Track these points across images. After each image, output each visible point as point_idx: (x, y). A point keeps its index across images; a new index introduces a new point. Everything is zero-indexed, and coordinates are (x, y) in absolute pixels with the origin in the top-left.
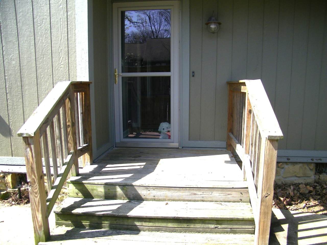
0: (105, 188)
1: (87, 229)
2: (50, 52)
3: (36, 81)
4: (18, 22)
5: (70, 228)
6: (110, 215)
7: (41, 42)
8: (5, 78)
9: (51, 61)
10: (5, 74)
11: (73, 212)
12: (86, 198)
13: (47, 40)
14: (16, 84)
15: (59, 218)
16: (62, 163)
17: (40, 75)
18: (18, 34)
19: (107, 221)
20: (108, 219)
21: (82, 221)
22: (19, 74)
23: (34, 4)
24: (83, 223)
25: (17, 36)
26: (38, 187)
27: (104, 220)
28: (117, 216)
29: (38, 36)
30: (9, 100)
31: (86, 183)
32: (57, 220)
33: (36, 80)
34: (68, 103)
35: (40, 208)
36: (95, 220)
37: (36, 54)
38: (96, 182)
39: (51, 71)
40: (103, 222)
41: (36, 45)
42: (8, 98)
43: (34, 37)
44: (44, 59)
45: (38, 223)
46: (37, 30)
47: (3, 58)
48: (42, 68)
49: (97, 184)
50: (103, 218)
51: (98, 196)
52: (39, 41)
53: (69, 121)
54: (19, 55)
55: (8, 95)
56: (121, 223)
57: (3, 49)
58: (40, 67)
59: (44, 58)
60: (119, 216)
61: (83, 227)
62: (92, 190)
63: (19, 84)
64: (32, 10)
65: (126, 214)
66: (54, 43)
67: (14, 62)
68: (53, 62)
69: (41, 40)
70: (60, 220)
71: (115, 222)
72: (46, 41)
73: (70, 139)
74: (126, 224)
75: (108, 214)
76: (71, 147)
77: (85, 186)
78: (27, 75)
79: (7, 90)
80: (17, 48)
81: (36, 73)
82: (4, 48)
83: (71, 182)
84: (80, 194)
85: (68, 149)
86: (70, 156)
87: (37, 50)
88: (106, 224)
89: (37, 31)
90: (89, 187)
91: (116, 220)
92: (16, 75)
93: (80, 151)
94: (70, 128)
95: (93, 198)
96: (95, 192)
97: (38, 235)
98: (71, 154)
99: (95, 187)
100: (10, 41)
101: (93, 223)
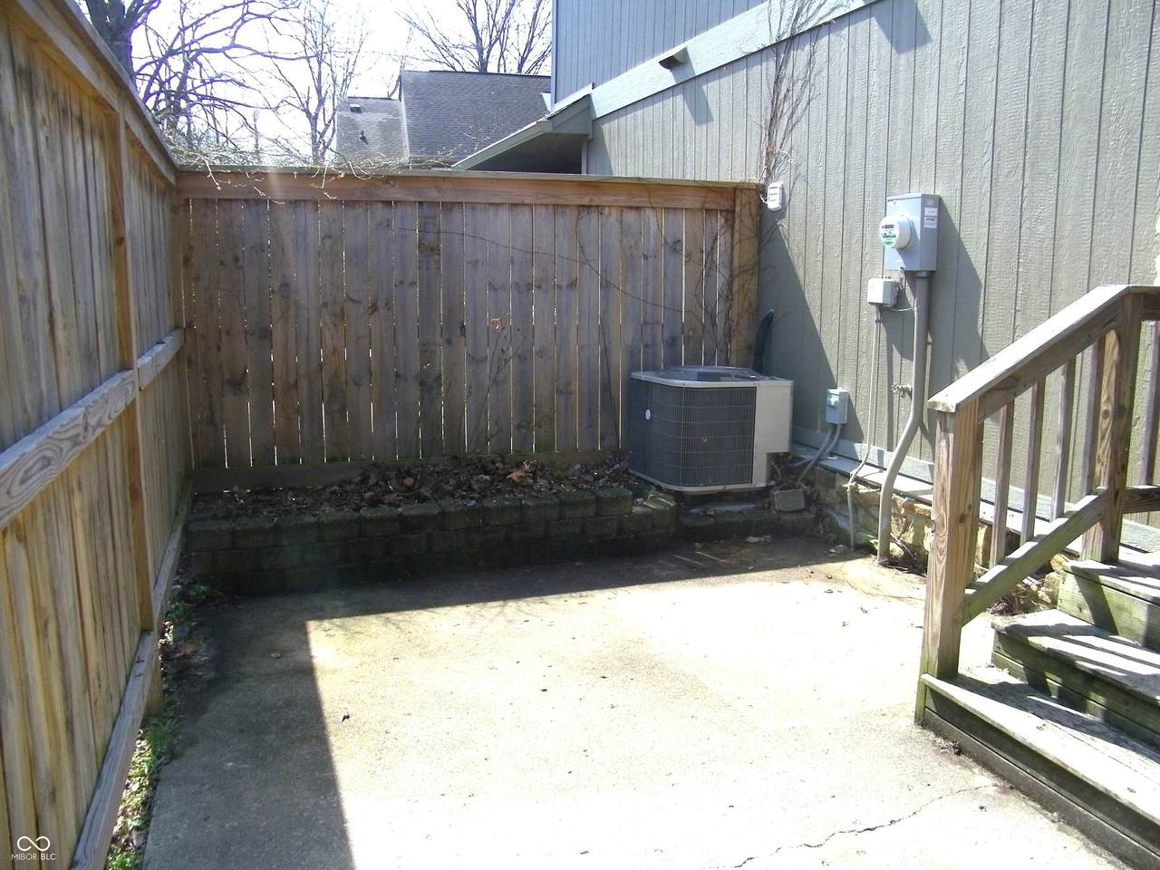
0: (1151, 614)
1: (1053, 700)
2: (1133, 196)
3: (1086, 281)
4: (1064, 118)
5: (1014, 681)
6: (1113, 680)
7: (1111, 170)
8: (1018, 271)
9: (1131, 223)
10: (1018, 259)
11: (1030, 639)
12: (1100, 627)
13: (1128, 163)
14: (1039, 287)
15: (1001, 647)
16: (1057, 510)
17: (1097, 265)
18: (1060, 151)
19: (1103, 695)
20: (1108, 693)
21: (1048, 674)
22: (1049, 261)
23: (1109, 60)
24: (1048, 680)
25: (1057, 156)
26: (946, 538)
27: (1096, 691)
28: (1131, 690)
29: (1106, 153)
30: (1017, 330)
31: (1109, 584)
32: (997, 649)
33: (1086, 277)
34: (1114, 347)
35: (942, 591)
36: (1077, 681)
37: (1097, 205)
38: (1133, 588)
39: (1129, 253)
40: (1093, 695)
41: (1098, 179)
42: (1017, 324)
43: (1098, 155)
44: (1115, 217)
45: (932, 628)
46: (1108, 134)
47: (1021, 218)
48: (1106, 245)
49: (1133, 593)
50: (1096, 685)
51: (1130, 632)
52: (1106, 168)
53: (1108, 399)
54: (1056, 209)
55: (1019, 314)
56: (1138, 719)
57: (1025, 195)
58: (1100, 240)
59: (1113, 215)
60: (1135, 692)
61: (1044, 690)
62: (1120, 608)
63: (1046, 287)
64: (1101, 79)
65: (1152, 694)
66: (1145, 170)
67: (1041, 228)
68: (1136, 227)
69: (1114, 162)
70: (1003, 652)
71: (1123, 709)
72: (1125, 164)
73: (1104, 452)
74: (1150, 726)
75: (1106, 676)
76: (1102, 476)
77: (1101, 589)
78: (1067, 264)
79: (1019, 302)
80: (1053, 191)
81: (1088, 258)
82: (1025, 191)
83: (1070, 571)
84: (1087, 612)
85: (1091, 479)
86: (1093, 497)
87: (1099, 193)
88: (1097, 701)
89: (1107, 138)
90: (1112, 597)
91: (1126, 703)
92: (1041, 264)
93: (1138, 498)
94: (1108, 420)
95: (1117, 634)
96: (1125, 616)
97: (926, 656)
98: (1096, 494)
99: (1126, 601)
100: (1040, 171)
101: (1071, 689)
